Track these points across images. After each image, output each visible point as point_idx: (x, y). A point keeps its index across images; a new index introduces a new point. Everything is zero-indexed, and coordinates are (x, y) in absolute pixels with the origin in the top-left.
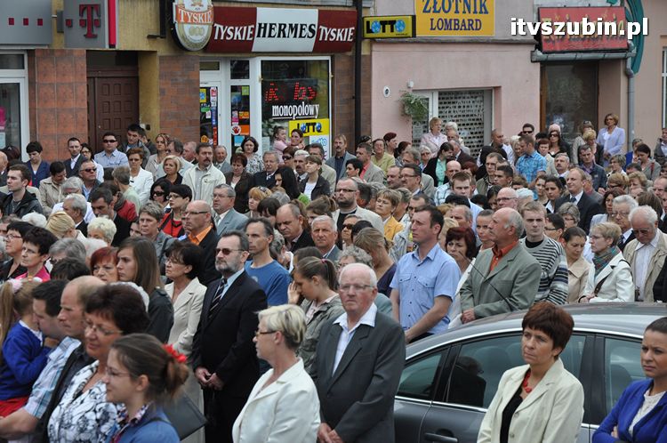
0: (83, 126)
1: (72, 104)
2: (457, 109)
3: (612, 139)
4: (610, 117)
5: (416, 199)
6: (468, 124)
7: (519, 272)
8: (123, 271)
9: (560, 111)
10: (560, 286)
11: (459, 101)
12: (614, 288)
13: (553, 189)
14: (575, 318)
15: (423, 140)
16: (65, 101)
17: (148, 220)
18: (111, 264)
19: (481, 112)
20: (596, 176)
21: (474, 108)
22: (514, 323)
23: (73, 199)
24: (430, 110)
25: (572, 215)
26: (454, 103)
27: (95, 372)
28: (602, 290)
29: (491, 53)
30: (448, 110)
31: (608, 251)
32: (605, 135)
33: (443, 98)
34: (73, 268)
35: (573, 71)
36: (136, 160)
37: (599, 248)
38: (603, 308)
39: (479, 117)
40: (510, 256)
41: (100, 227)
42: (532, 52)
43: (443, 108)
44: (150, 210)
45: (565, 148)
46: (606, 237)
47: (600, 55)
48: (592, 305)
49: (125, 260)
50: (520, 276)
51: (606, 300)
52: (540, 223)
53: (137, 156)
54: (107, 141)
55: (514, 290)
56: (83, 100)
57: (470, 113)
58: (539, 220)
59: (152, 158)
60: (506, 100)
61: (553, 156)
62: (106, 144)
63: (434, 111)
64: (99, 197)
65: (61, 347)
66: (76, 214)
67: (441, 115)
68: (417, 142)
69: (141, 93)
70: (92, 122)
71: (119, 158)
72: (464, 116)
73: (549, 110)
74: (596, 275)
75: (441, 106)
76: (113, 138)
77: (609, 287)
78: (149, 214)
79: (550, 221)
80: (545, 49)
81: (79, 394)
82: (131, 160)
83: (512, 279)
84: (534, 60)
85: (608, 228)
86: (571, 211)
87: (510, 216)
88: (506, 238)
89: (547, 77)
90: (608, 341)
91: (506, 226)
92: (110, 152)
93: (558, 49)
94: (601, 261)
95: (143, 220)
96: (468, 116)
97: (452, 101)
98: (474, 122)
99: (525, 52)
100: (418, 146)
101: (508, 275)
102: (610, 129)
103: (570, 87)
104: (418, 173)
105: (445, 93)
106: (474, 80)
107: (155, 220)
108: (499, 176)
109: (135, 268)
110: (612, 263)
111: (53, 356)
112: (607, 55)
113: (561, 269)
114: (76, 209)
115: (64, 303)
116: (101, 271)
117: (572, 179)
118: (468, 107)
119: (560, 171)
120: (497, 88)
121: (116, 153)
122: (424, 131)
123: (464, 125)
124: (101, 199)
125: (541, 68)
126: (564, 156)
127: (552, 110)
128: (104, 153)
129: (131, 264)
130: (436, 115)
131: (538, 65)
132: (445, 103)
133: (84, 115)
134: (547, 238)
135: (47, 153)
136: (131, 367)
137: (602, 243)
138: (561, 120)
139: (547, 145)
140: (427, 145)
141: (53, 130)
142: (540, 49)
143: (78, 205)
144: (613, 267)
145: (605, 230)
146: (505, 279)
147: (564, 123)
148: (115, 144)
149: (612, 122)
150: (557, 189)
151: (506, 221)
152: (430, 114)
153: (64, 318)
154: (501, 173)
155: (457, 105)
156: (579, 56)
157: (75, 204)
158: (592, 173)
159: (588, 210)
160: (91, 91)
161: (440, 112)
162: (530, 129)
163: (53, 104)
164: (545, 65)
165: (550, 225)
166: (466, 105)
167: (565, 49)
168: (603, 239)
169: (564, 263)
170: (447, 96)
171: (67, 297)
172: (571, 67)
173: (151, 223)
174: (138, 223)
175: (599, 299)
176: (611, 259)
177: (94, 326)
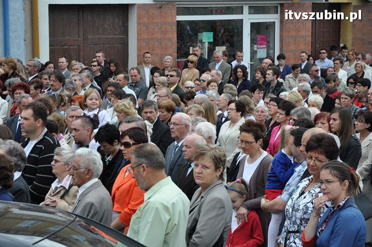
0: (309, 45)
1: (303, 33)
8: (333, 126)
16: (299, 31)
17: (345, 98)
18: (325, 121)
23: (303, 86)
27: (311, 181)
34: (305, 123)
36: (337, 64)
41: (315, 100)
44: (347, 93)
49: (335, 120)
53: (338, 62)
54: (321, 53)
56: (309, 31)
59: (346, 63)
62: (321, 55)
65: (302, 165)
66: (305, 94)
69: (341, 27)
70: (314, 43)
71: (328, 63)
76: (324, 51)
78: (346, 95)
81: (302, 193)
82: (334, 64)
92: (323, 59)
95: (343, 98)
107: (350, 98)
109: (340, 124)
111: (297, 169)
114: (305, 91)
115: (303, 142)
116: (320, 125)
121: (327, 60)
128: (320, 60)
129: (338, 122)
133: (309, 39)
135: (288, 60)
136: (339, 176)
141: (292, 47)
148: (326, 55)
153: (303, 150)
157: (304, 88)
160: (314, 25)
163: (293, 33)
171: (305, 139)
173: (347, 100)
174: (340, 99)
177: (314, 159)
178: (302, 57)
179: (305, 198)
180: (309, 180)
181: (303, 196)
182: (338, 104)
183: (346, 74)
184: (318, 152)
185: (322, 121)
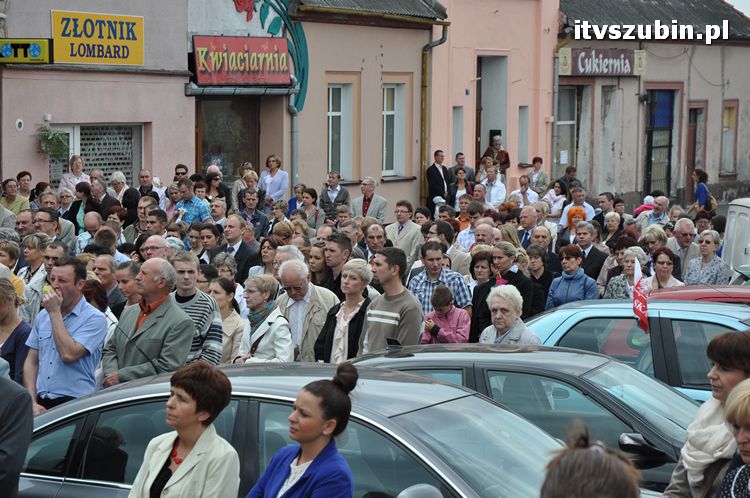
2: (102, 146)
3: (274, 183)
4: (272, 159)
5: (53, 247)
6: (114, 164)
7: (169, 329)
9: (218, 151)
10: (214, 345)
11: (105, 137)
12: (272, 346)
13: (209, 237)
14: (232, 380)
15: (62, 180)
19: (129, 151)
20: (258, 224)
21: (121, 146)
22: (162, 387)
24: (71, 147)
25: (228, 266)
26: (98, 139)
28: (258, 350)
29: (140, 84)
30: (91, 147)
31: (265, 306)
32: (267, 178)
33: (86, 134)
35: (232, 107)
37: (255, 303)
39: (127, 156)
40: (159, 312)
42: (186, 84)
43: (86, 144)
45: (224, 192)
46: (262, 291)
47: (261, 91)
48: (246, 366)
50: (170, 334)
51: (263, 361)
52: (192, 275)
55: (164, 350)
57: (117, 151)
58: (191, 272)
60: (157, 136)
61: (210, 201)
63: (75, 148)
67: (83, 153)
68: (56, 183)
72: (109, 154)
73: (205, 149)
74: (251, 333)
75: (84, 142)
77: (266, 346)
79: (203, 272)
80: (200, 82)
83: (161, 337)
84: (189, 93)
85: (264, 281)
86: (227, 261)
87: (160, 267)
88: (156, 291)
89: (203, 110)
90: (262, 406)
91: (156, 278)
93: (215, 83)
94: (257, 317)
96: (114, 154)
97: (96, 137)
98: (121, 161)
99: (178, 85)
100: (57, 187)
101: (157, 333)
102: (272, 172)
103: (229, 125)
105: (88, 128)
106: (121, 114)
108: (152, 222)
110: (269, 319)
112: (269, 91)
113: (214, 326)
117: (230, 226)
118: (114, 144)
119: (216, 218)
120: (148, 124)
122: (64, 171)
123: (110, 164)
125: (196, 102)
126: (221, 202)
127: (209, 149)
130: (77, 152)
131: (193, 99)
132: (88, 139)
134: (199, 293)
137: (257, 297)
138: (219, 161)
139: (204, 189)
140: (67, 186)
142: (196, 82)
144: (270, 324)
145: (260, 282)
146: (153, 337)
147: (222, 164)
149: (274, 165)
150: (214, 237)
151: (156, 272)
152: (71, 151)
154: (154, 218)
155: (102, 142)
156: (239, 91)
158: (254, 221)
159: (247, 260)
161: (83, 150)
162: (183, 170)
164: (200, 99)
165: (202, 277)
166: (112, 142)
167: (223, 82)
168: (258, 293)
169: (217, 320)
170: (89, 132)
172: (230, 102)
175: (255, 360)
176: (267, 315)
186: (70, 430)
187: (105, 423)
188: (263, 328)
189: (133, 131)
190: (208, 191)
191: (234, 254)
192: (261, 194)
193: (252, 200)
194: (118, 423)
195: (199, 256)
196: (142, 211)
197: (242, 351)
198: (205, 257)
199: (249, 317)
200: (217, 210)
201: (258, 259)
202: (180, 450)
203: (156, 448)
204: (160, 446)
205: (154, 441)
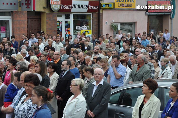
0: (26, 31)
1: (23, 26)
2: (125, 28)
3: (167, 36)
4: (166, 30)
5: (114, 51)
6: (128, 32)
7: (144, 72)
8: (37, 70)
9: (153, 28)
10: (152, 75)
11: (126, 25)
12: (167, 75)
13: (150, 49)
15: (116, 36)
16: (21, 25)
17: (43, 56)
18: (33, 68)
19: (132, 29)
20: (163, 46)
21: (130, 27)
22: (141, 84)
23: (23, 51)
24: (118, 28)
26: (124, 26)
27: (27, 97)
28: (163, 76)
29: (135, 13)
30: (123, 28)
31: (165, 65)
32: (165, 35)
33: (122, 25)
34: (24, 69)
35: (156, 18)
36: (40, 40)
37: (163, 65)
38: (164, 80)
39: (131, 30)
41: (33, 58)
42: (145, 12)
43: (122, 27)
44: (44, 54)
45: (154, 38)
46: (165, 62)
47: (164, 14)
48: (161, 80)
49: (37, 67)
51: (165, 78)
52: (147, 58)
53: (40, 39)
54: (32, 35)
55: (143, 77)
56: (26, 25)
57: (129, 29)
58: (147, 57)
59: (44, 40)
60: (138, 25)
61: (151, 40)
62: (32, 36)
63: (119, 28)
64: (30, 50)
65: (21, 90)
66: (24, 55)
67: (121, 29)
68: (115, 36)
69: (41, 23)
70: (28, 31)
71: (35, 40)
72: (127, 29)
73: (150, 28)
74: (162, 72)
75: (121, 27)
77: (166, 75)
78: (43, 55)
79: (150, 57)
80: (149, 12)
81: (23, 102)
82: (39, 40)
83: (142, 74)
84: (146, 15)
85: (165, 60)
87: (142, 57)
89: (149, 19)
90: (165, 89)
91: (141, 60)
92: (33, 38)
93: (152, 12)
94: (163, 68)
95: (42, 56)
96: (128, 29)
97: (124, 25)
98: (130, 31)
99: (144, 13)
100: (115, 37)
101: (141, 73)
102: (166, 33)
103: (156, 22)
104: (115, 44)
105: (122, 23)
106: (130, 20)
107: (45, 57)
108: (138, 45)
109: (40, 69)
110: (166, 69)
111: (19, 92)
112: (166, 14)
113: (153, 70)
114: (24, 53)
115: (21, 79)
116: (31, 69)
117: (156, 46)
118: (128, 27)
119: (153, 44)
120: (136, 22)
121: (35, 38)
122: (117, 34)
123: (127, 32)
124: (30, 51)
125: (148, 17)
126: (154, 40)
127: (151, 28)
128: (31, 38)
129: (39, 68)
130: (120, 29)
131: (147, 16)
132: (122, 26)
133: (26, 29)
134: (149, 62)
135: (16, 39)
138: (153, 31)
139: (149, 37)
140: (117, 37)
141: (18, 32)
142: (148, 12)
143: (24, 52)
144: (167, 70)
145: (164, 60)
146: (140, 74)
147: (154, 31)
148: (34, 36)
149: (167, 31)
151: (141, 58)
152: (118, 29)
153: (21, 83)
155: (125, 27)
156: (158, 14)
157: (23, 52)
158: (162, 45)
160: (28, 22)
161: (121, 28)
162: (145, 33)
163: (18, 26)
164: (149, 16)
165: (150, 58)
166: (128, 26)
167: (154, 12)
168: (164, 62)
169: (153, 69)
170: (123, 24)
171: (21, 77)
172: (156, 16)
173: (44, 57)
174: (41, 57)
175: (163, 78)
176: (166, 68)
177: (28, 86)
178: (23, 37)
179: (24, 105)
180: (26, 96)
181: (23, 104)
182: (40, 59)
183: (44, 45)
184: (30, 83)
185: (32, 67)
186: (119, 94)
187: (127, 92)
188: (165, 71)
189: (132, 24)
190: (150, 38)
191: (157, 53)
192: (164, 38)
193: (162, 40)
194: (130, 92)
195: (149, 53)
196: (133, 42)
197: (160, 76)
198: (150, 54)
199: (161, 68)
200: (153, 42)
201: (163, 54)
202: (146, 99)
203: (140, 98)
204: (141, 98)
205: (139, 97)
